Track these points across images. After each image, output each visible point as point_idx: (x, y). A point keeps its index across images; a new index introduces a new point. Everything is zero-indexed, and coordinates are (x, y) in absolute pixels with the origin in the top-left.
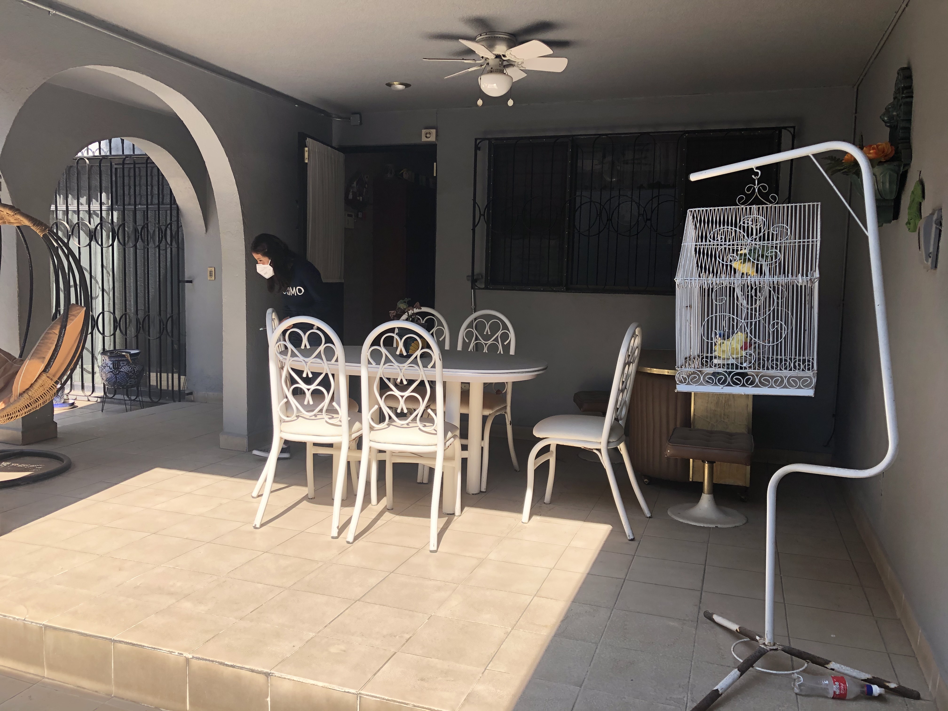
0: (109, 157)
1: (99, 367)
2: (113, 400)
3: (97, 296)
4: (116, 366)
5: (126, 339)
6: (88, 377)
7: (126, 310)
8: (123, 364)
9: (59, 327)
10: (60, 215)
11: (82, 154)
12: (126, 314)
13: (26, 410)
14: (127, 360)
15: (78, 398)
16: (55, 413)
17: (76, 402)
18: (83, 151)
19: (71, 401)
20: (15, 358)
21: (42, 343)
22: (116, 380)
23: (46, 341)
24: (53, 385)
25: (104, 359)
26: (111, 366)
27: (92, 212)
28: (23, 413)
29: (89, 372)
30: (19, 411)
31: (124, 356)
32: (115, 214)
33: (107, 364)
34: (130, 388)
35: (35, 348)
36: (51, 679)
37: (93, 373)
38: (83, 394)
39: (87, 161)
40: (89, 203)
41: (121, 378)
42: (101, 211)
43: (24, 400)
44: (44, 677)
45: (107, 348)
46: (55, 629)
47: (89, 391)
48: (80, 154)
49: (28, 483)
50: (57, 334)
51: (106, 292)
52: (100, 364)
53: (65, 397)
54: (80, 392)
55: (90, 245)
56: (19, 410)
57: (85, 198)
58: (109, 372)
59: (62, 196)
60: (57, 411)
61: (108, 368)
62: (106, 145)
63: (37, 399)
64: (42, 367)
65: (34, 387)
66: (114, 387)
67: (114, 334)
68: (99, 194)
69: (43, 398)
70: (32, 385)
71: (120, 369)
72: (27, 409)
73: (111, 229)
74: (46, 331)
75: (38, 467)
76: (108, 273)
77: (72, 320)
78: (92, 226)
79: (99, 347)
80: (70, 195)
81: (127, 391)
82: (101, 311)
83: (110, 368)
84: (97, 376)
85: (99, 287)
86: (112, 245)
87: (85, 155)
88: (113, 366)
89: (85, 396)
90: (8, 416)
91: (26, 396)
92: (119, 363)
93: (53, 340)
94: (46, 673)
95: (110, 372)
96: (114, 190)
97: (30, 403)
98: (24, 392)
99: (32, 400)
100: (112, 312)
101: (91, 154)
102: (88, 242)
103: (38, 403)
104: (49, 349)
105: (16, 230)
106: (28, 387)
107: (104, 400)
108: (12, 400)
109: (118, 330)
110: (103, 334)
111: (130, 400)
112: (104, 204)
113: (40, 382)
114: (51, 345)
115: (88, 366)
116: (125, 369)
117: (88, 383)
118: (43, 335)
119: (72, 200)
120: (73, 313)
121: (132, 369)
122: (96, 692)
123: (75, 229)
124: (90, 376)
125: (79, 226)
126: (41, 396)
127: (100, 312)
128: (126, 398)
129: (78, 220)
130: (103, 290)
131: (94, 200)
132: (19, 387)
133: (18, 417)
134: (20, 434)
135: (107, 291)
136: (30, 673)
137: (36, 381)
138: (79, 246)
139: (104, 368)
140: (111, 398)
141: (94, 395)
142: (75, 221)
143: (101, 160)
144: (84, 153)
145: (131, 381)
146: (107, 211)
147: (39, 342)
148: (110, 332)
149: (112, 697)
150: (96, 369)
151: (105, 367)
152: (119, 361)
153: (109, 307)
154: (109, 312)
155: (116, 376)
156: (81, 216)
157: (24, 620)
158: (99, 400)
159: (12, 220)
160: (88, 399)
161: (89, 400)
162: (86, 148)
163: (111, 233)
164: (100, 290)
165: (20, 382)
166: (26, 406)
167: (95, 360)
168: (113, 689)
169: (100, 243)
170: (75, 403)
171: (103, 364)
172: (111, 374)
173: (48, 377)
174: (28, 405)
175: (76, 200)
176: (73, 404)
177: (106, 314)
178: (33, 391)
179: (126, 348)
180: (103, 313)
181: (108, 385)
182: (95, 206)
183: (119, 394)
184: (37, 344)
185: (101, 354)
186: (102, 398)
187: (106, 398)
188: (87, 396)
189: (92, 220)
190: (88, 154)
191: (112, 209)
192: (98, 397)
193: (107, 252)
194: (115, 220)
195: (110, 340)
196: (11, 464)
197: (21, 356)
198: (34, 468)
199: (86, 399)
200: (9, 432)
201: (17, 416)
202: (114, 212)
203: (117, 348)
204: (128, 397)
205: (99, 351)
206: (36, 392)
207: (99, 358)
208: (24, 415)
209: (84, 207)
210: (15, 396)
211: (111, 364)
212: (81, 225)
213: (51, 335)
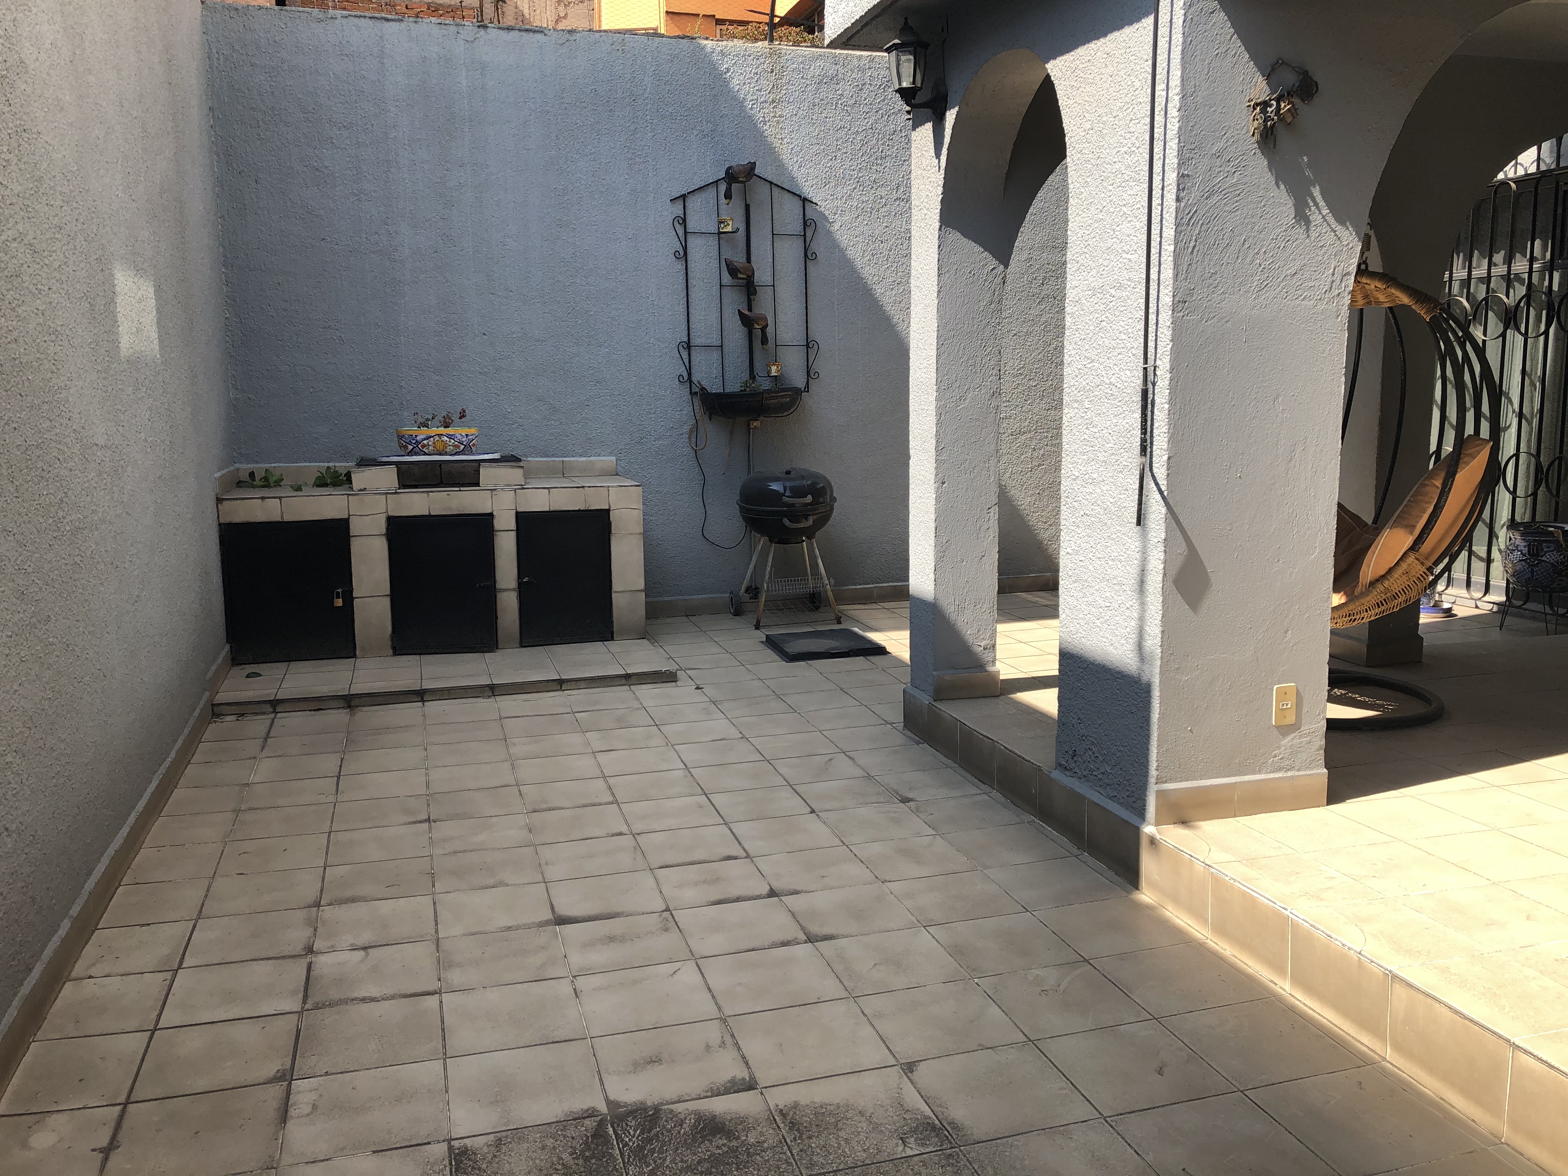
0: (1556, 173)
1: (1500, 550)
2: (1522, 611)
3: (1507, 425)
4: (1534, 552)
5: (1557, 503)
6: (1478, 567)
7: (1561, 452)
8: (1548, 547)
9: (1443, 475)
10: (1456, 289)
11: (1506, 175)
12: (1562, 457)
13: (1377, 610)
14: (1558, 541)
15: (1459, 601)
16: (1421, 621)
17: (1455, 607)
18: (1507, 168)
19: (1446, 606)
20: (1366, 524)
21: (1412, 501)
22: (1533, 575)
23: (1420, 498)
24: (1424, 572)
25: (1512, 536)
26: (1525, 550)
27: (1512, 276)
28: (1372, 615)
29: (1480, 559)
30: (1367, 611)
31: (1551, 532)
32: (1556, 276)
33: (1518, 546)
34: (1557, 592)
35: (1400, 509)
36: (1396, 1067)
37: (1489, 561)
38: (1467, 596)
39: (1513, 185)
40: (1509, 261)
41: (1542, 573)
42: (1530, 272)
43: (1376, 593)
44: (1384, 1059)
45: (1518, 518)
46: (1409, 985)
47: (1479, 591)
48: (1501, 176)
49: (1373, 730)
50: (1438, 487)
51: (1527, 420)
52: (1503, 547)
53: (1437, 597)
54: (1463, 592)
55: (1503, 335)
56: (1366, 609)
57: (1503, 252)
58: (1520, 561)
59: (1461, 254)
60: (1425, 618)
61: (1519, 553)
62: (1551, 152)
63: (1396, 593)
64: (1409, 540)
65: (1393, 574)
66: (1528, 588)
67: (1535, 495)
68: (1529, 243)
69: (1405, 594)
70: (1390, 571)
71: (1542, 556)
72: (1380, 609)
73: (1545, 305)
74: (1420, 482)
75: (1387, 705)
76: (1533, 384)
77: (1467, 463)
78: (1510, 302)
79: (1504, 515)
80: (1476, 251)
81: (1550, 596)
82: (1512, 451)
83: (1522, 553)
84: (1497, 567)
85: (1514, 411)
86: (1546, 333)
87: (1511, 175)
88: (1529, 551)
89: (1472, 599)
90: (1349, 616)
91: (1380, 587)
92: (1541, 545)
93: (1431, 497)
94: (1389, 1054)
95: (1522, 560)
96: (1558, 231)
97: (1384, 600)
98: (1377, 580)
99: (1389, 594)
100: (1535, 453)
101: (1521, 172)
102: (1501, 329)
103: (1396, 601)
104: (1424, 512)
105: (1386, 314)
106: (1383, 572)
107: (1503, 609)
108: (1358, 591)
109: (1542, 488)
110: (1514, 493)
111: (1556, 614)
112: (1537, 259)
113: (1404, 566)
114: (1427, 505)
115: (1480, 549)
116: (1551, 557)
117: (1478, 578)
118: (1414, 489)
119: (1478, 259)
120: (1470, 451)
121: (1564, 558)
122: (1473, 1120)
123: (1480, 308)
124: (1483, 565)
125: (1487, 304)
126: (1403, 589)
127: (1512, 454)
128: (1548, 610)
129: (1487, 292)
130: (1521, 415)
131: (1518, 255)
132: (1370, 572)
133: (1364, 620)
134: (1365, 649)
135: (1528, 416)
136: (1362, 1044)
137: (1397, 564)
138: (1485, 338)
139: (1512, 553)
140: (1519, 607)
141: (1487, 598)
142: (1481, 294)
143: (1539, 179)
144: (1509, 172)
145: (1561, 580)
146: (1542, 271)
147: (1407, 499)
148: (1527, 488)
149: (1502, 1143)
150: (1495, 554)
151: (1514, 550)
152: (1540, 542)
153: (1529, 447)
154: (1529, 453)
155: (1532, 570)
156: (1492, 285)
157: (1360, 953)
158: (1495, 609)
159: (1382, 298)
160: (1476, 604)
161: (1477, 607)
162: (1513, 162)
163: (1544, 312)
164: (1514, 415)
165: (1372, 564)
166: (1377, 603)
167: (1494, 538)
168: (1506, 1132)
169: (1523, 330)
170: (1453, 608)
171: (1511, 545)
172: (1524, 564)
173: (1417, 559)
174: (1381, 602)
175: (1485, 258)
176: (1450, 609)
177: (1523, 457)
178: (1391, 580)
179: (1556, 520)
180: (1517, 455)
181: (1517, 583)
182: (1520, 266)
183: (1534, 601)
184: (1405, 503)
185: (1507, 528)
186: (1502, 605)
187: (1509, 607)
188: (1476, 600)
189: (1511, 291)
190: (1516, 172)
191: (1550, 267)
192: (1494, 603)
193: (1536, 346)
194: (1555, 287)
195: (1526, 503)
196: (1348, 694)
197: (1375, 521)
198: (1382, 706)
199: (1472, 603)
200: (1349, 642)
201: (1363, 618)
202: (1555, 272)
203: (1538, 519)
204: (1551, 607)
205: (1502, 523)
206: (1396, 583)
207: (1503, 534)
208: (1372, 618)
209: (1500, 270)
210: (1362, 584)
211: (1525, 547)
212: (1491, 302)
213: (1428, 489)
